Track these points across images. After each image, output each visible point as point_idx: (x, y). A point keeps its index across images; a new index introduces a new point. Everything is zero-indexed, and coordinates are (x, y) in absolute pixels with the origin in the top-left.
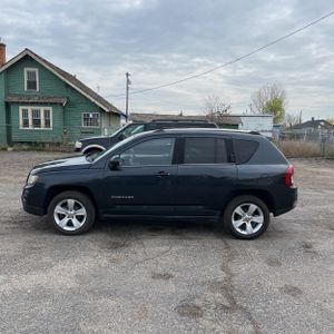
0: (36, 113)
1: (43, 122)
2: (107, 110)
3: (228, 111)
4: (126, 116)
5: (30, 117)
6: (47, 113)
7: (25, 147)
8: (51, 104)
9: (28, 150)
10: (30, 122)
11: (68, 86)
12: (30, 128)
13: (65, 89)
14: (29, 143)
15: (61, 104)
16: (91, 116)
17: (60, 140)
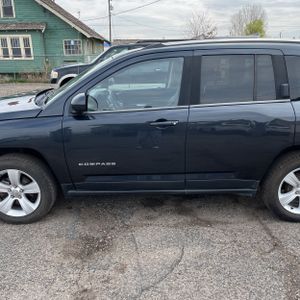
0: (15, 42)
1: (23, 52)
2: (89, 36)
3: (214, 33)
4: (109, 43)
5: (9, 47)
6: (26, 41)
7: (7, 78)
8: (29, 31)
9: (11, 82)
10: (11, 53)
11: (45, 10)
12: (11, 58)
13: (43, 14)
14: (11, 74)
15: (40, 31)
16: (72, 43)
17: (43, 70)
